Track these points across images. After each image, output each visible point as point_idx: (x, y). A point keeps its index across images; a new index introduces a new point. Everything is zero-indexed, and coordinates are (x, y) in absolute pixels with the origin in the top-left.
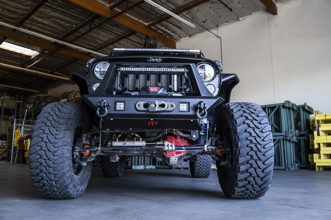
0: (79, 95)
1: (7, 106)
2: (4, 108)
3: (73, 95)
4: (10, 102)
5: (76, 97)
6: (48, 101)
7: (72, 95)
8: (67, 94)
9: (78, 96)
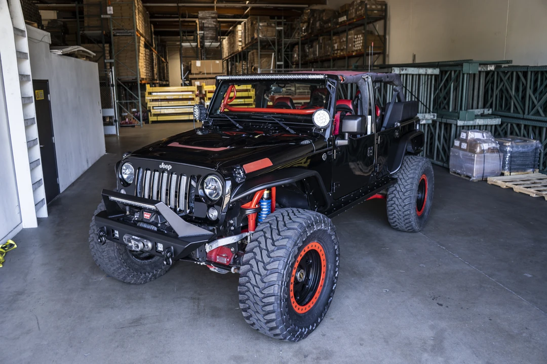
0: (361, 10)
1: (264, 38)
2: (260, 41)
3: (354, 10)
4: (267, 31)
5: (358, 13)
6: (324, 19)
7: (352, 9)
8: (347, 9)
9: (360, 12)
